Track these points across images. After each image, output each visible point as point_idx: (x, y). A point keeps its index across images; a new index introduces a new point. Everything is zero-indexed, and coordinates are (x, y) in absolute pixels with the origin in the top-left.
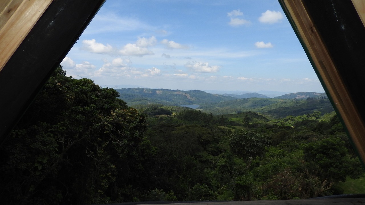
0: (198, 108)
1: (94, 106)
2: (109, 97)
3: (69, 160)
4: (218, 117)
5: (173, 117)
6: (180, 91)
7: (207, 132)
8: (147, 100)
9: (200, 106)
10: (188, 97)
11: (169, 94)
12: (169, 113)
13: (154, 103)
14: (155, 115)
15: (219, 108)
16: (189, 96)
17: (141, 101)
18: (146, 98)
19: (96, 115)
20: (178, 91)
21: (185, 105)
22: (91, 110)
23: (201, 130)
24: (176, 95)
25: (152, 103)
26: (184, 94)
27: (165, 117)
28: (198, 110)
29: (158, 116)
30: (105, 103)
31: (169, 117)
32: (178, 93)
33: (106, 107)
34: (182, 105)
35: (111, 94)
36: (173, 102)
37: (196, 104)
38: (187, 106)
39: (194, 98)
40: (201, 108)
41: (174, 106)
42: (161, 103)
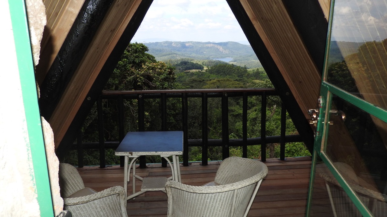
0: (232, 61)
1: (126, 61)
2: (139, 52)
3: (109, 108)
4: (253, 71)
5: (205, 71)
6: (211, 43)
7: (240, 86)
8: (176, 54)
9: (233, 59)
10: (220, 50)
11: (200, 46)
12: (200, 67)
13: (184, 58)
14: (185, 70)
15: (254, 60)
16: (221, 48)
17: (170, 56)
18: (176, 52)
19: (129, 68)
20: (209, 43)
21: (217, 58)
22: (124, 64)
23: (233, 84)
24: (208, 48)
25: (182, 57)
26: (216, 46)
27: (196, 72)
28: (231, 63)
29: (189, 71)
30: (136, 57)
31: (200, 72)
32: (209, 45)
33: (137, 61)
34: (213, 58)
35: (141, 49)
36: (204, 56)
37: (229, 57)
38: (220, 60)
39: (227, 50)
40: (235, 61)
41: (206, 59)
42: (191, 57)
